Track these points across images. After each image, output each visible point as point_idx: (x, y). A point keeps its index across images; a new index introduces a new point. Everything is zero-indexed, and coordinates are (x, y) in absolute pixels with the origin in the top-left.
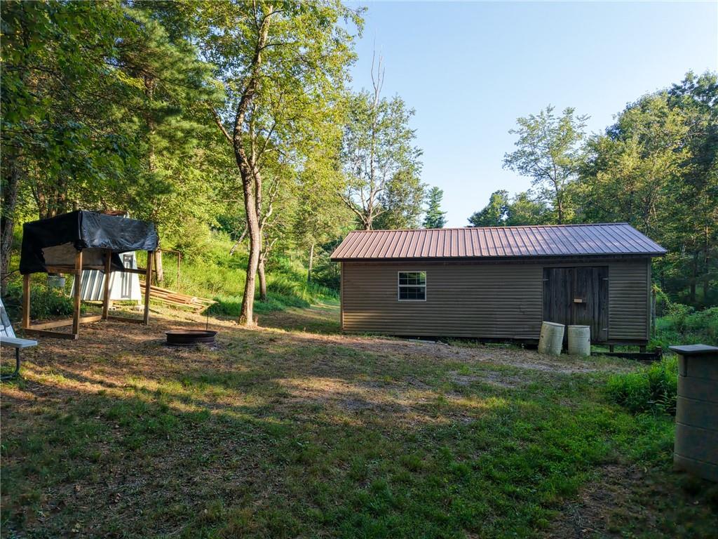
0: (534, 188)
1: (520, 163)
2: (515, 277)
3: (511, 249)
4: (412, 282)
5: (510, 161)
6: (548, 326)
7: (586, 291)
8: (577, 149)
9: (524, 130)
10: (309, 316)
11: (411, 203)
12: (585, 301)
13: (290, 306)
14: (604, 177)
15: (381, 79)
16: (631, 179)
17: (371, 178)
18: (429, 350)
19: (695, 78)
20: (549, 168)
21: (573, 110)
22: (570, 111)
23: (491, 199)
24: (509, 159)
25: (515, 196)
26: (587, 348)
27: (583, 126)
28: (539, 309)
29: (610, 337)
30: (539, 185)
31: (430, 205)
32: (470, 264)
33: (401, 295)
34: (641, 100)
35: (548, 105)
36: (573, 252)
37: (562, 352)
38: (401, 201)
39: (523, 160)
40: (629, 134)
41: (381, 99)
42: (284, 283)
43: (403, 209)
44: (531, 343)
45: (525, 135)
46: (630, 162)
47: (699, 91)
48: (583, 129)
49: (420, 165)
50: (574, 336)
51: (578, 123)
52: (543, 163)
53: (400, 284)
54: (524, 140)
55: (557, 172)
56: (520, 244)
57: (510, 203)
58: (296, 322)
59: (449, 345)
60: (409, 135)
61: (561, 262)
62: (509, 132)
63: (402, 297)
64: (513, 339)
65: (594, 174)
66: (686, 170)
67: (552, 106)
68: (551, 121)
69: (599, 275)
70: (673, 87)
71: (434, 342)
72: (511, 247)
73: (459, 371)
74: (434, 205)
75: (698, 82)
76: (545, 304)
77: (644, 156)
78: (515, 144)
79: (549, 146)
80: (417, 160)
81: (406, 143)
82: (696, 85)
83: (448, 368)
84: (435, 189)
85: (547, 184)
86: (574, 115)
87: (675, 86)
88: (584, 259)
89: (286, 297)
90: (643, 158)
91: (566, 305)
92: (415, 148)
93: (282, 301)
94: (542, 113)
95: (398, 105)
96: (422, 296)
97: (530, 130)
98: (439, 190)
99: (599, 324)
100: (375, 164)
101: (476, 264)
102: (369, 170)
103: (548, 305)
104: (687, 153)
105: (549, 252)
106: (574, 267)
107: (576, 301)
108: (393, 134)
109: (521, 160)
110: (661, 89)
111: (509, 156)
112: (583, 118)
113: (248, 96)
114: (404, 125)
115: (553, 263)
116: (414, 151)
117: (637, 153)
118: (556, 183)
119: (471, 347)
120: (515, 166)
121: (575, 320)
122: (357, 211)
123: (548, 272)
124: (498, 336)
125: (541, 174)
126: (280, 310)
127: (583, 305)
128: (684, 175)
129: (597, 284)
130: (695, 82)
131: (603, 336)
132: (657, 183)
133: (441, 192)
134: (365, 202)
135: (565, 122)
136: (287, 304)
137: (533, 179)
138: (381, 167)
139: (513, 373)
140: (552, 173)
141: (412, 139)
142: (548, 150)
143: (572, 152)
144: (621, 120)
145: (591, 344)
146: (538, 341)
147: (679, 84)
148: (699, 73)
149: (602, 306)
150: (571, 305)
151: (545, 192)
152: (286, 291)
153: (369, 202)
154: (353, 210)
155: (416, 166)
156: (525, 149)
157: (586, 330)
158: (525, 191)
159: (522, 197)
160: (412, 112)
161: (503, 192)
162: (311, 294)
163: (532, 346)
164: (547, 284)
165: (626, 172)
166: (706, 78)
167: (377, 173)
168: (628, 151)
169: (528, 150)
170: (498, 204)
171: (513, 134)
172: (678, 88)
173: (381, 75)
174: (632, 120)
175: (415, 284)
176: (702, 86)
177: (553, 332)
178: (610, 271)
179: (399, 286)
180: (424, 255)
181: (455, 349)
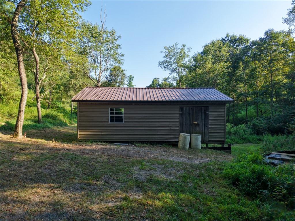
0: (170, 76)
1: (165, 65)
2: (168, 111)
3: (165, 98)
4: (117, 113)
5: (161, 65)
6: (183, 135)
7: (199, 118)
8: (186, 61)
9: (167, 52)
10: (65, 131)
11: (120, 80)
12: (198, 123)
13: (56, 126)
14: (199, 71)
15: (105, 20)
16: (209, 73)
17: (100, 65)
18: (123, 151)
19: (229, 36)
20: (176, 68)
21: (185, 45)
22: (184, 46)
23: (153, 81)
24: (161, 63)
25: (163, 79)
26: (200, 145)
27: (189, 52)
28: (177, 127)
29: (209, 140)
30: (172, 75)
31: (129, 82)
32: (145, 104)
33: (111, 120)
34: (211, 42)
35: (176, 43)
36: (193, 99)
37: (189, 148)
38: (116, 79)
39: (166, 64)
40: (208, 54)
41: (105, 28)
42: (53, 114)
43: (117, 82)
44: (174, 143)
45: (167, 54)
46: (209, 65)
47: (231, 41)
48: (189, 53)
49: (123, 61)
50: (194, 140)
51: (187, 50)
52: (174, 66)
53: (110, 114)
54: (167, 56)
55: (179, 70)
56: (169, 96)
57: (160, 83)
58: (56, 134)
59: (135, 146)
60: (118, 47)
61: (187, 104)
62: (161, 52)
63: (111, 121)
64: (166, 141)
65: (195, 70)
66: (229, 70)
67: (177, 43)
68: (177, 49)
69: (205, 110)
70: (222, 39)
71: (127, 144)
72: (164, 97)
73: (140, 167)
74: (130, 82)
75: (230, 38)
76: (180, 124)
77: (214, 63)
78: (163, 57)
79: (176, 59)
80: (122, 58)
81: (117, 51)
82: (230, 39)
83: (133, 164)
84: (131, 76)
85: (175, 75)
86: (186, 47)
87: (223, 38)
88: (198, 103)
89: (54, 121)
90: (213, 64)
91: (190, 125)
92: (121, 53)
93: (51, 123)
94: (173, 45)
95: (113, 33)
96: (122, 121)
97: (169, 52)
98: (132, 76)
99: (204, 134)
100: (102, 59)
101: (148, 104)
102: (99, 61)
103: (182, 125)
104: (229, 63)
105: (182, 100)
106: (194, 107)
107: (194, 123)
108: (111, 46)
109: (165, 64)
110: (218, 39)
111: (161, 62)
112: (189, 49)
113: (21, 5)
114: (116, 42)
115: (184, 105)
116: (120, 54)
117: (211, 62)
118: (179, 74)
119: (146, 147)
120: (163, 67)
121: (194, 132)
122: (93, 80)
123: (182, 109)
124: (159, 140)
125: (173, 71)
126: (49, 127)
127: (197, 125)
128: (228, 72)
129: (204, 114)
130: (229, 37)
131: (206, 139)
132: (219, 74)
133: (133, 77)
134: (97, 76)
135: (182, 50)
136: (54, 125)
137: (170, 72)
138: (105, 61)
139: (170, 166)
140: (177, 70)
141: (120, 49)
142: (176, 61)
143: (185, 62)
144: (205, 48)
145: (202, 143)
146: (178, 142)
147: (224, 38)
148: (231, 34)
149: (206, 125)
150: (192, 125)
151: (174, 78)
152: (54, 118)
153: (99, 76)
154: (91, 79)
155: (121, 61)
156: (167, 60)
157: (199, 137)
158: (167, 77)
159: (165, 80)
160: (120, 37)
161: (158, 78)
162: (70, 119)
163: (175, 145)
164: (181, 115)
165: (207, 69)
166: (233, 36)
167: (103, 63)
168: (208, 61)
169: (168, 60)
170: (155, 83)
171: (162, 53)
172: (224, 39)
173: (105, 18)
174: (209, 49)
175: (118, 114)
176: (232, 39)
177: (185, 138)
178: (209, 109)
179: (110, 115)
180: (123, 99)
181: (137, 149)
